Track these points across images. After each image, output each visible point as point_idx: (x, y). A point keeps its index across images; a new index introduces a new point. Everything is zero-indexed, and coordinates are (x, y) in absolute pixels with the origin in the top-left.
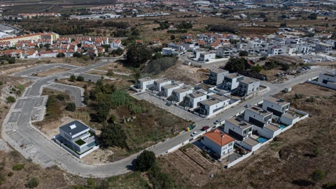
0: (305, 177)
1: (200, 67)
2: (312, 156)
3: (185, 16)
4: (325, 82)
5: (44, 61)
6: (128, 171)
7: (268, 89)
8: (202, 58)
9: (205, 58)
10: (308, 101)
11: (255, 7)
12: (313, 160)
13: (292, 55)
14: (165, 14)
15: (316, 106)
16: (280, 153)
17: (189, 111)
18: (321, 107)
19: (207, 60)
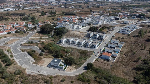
0: (135, 60)
1: (80, 31)
2: (134, 54)
3: (49, 8)
4: (122, 32)
5: (3, 37)
6: (85, 71)
7: (108, 36)
8: (77, 28)
9: (79, 28)
10: (122, 38)
11: (75, 2)
12: (134, 55)
13: (105, 23)
14: (38, 7)
15: (126, 40)
16: (125, 55)
17: (88, 48)
18: (127, 40)
19: (80, 29)
